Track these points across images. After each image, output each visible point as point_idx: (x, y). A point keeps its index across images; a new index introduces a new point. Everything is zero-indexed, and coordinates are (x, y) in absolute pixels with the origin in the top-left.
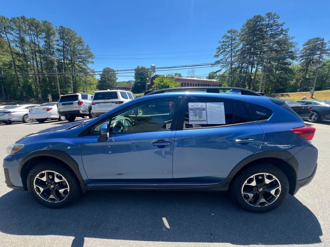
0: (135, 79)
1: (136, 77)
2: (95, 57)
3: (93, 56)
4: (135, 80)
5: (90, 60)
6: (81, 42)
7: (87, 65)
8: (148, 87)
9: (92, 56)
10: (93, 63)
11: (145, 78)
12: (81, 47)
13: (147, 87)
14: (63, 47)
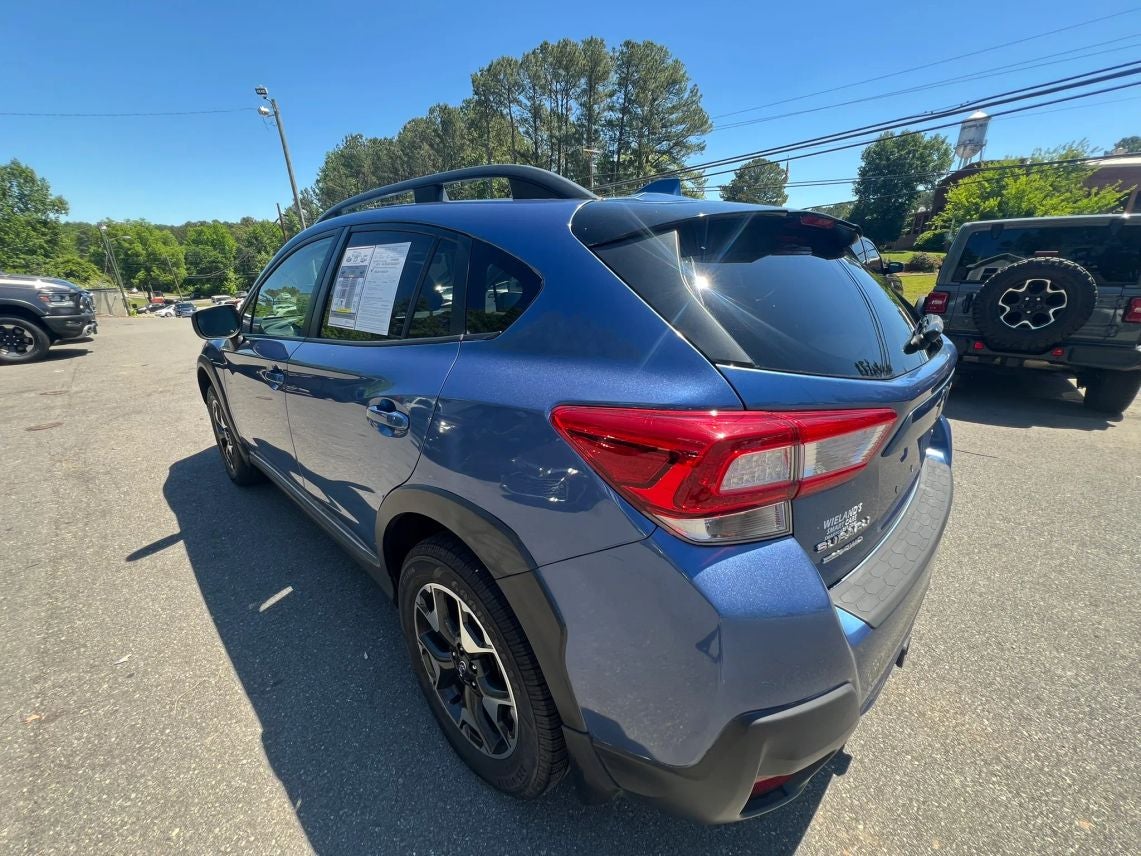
0: (857, 191)
1: (865, 185)
2: (711, 126)
3: (706, 122)
4: (856, 198)
5: (693, 140)
6: (674, 82)
7: (684, 159)
8: (916, 225)
9: (702, 125)
10: (703, 148)
11: (909, 185)
12: (675, 98)
13: (909, 225)
14: (624, 110)
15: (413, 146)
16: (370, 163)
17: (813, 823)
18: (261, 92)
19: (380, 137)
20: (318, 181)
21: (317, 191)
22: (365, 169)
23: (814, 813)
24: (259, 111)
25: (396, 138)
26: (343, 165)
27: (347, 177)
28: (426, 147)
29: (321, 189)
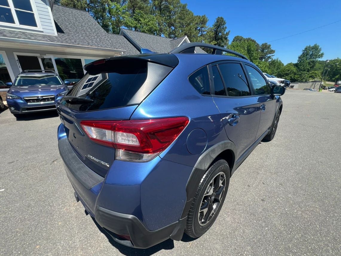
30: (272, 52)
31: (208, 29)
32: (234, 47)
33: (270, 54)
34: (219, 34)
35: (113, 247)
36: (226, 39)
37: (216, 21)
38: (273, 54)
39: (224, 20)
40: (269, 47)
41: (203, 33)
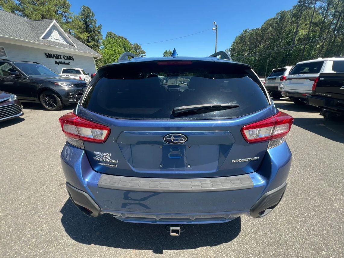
15: (266, 29)
16: (249, 38)
17: (132, 250)
18: (214, 24)
19: (255, 28)
20: (231, 46)
21: (230, 49)
22: (247, 40)
23: (135, 249)
24: (213, 29)
25: (261, 27)
26: (240, 40)
27: (240, 44)
28: (271, 28)
29: (231, 48)
30: (143, 52)
31: (74, 17)
32: (109, 42)
33: (143, 54)
34: (89, 25)
35: (218, 246)
36: (99, 32)
37: (82, 9)
38: (145, 55)
39: (92, 12)
40: (140, 48)
41: (68, 20)
